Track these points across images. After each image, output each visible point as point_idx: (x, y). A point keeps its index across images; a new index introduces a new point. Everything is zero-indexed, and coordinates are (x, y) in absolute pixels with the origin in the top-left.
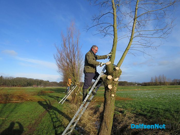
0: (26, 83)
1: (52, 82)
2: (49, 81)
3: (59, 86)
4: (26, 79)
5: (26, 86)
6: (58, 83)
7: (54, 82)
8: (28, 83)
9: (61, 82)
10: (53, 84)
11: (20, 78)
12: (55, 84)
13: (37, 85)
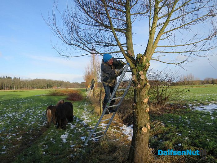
0: (46, 85)
1: (73, 83)
2: (69, 82)
3: (81, 87)
4: (45, 80)
5: (46, 88)
6: (80, 84)
7: (75, 83)
8: (47, 84)
9: (83, 82)
10: (74, 84)
11: (39, 79)
12: (76, 84)
13: (58, 87)
